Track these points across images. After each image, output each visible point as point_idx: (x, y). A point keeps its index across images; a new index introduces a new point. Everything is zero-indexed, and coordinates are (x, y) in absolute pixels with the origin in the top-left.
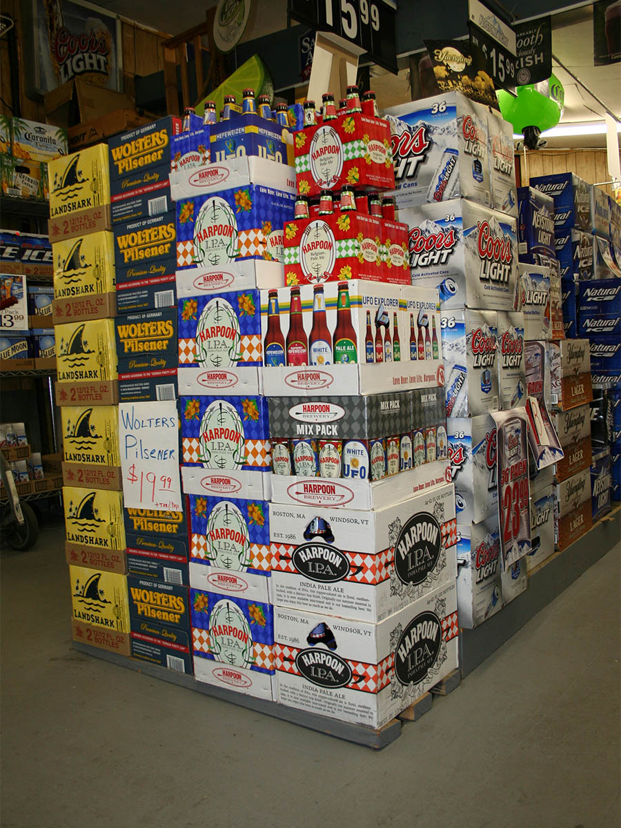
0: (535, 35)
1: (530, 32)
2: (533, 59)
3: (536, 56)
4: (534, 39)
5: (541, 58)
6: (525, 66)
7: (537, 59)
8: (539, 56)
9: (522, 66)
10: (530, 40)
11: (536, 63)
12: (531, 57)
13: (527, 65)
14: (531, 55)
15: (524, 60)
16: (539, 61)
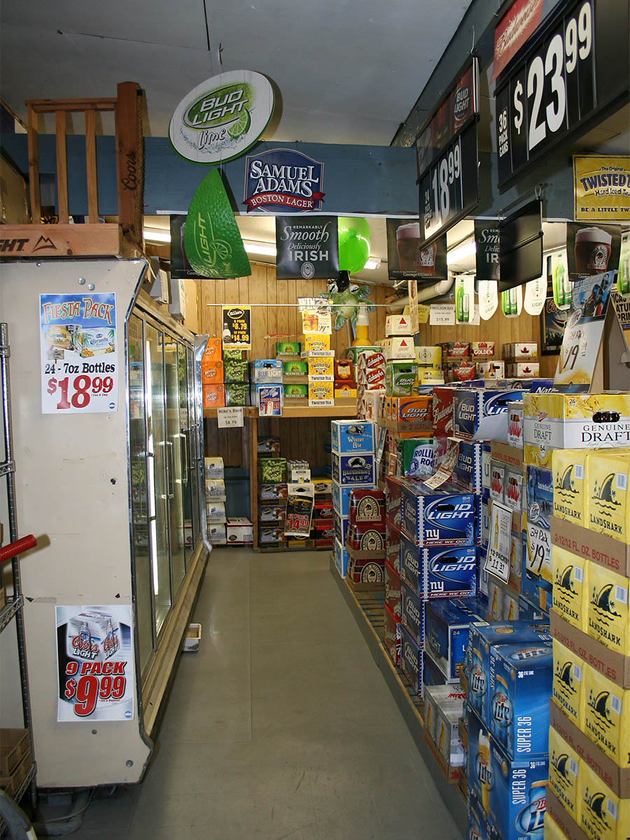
0: (321, 231)
1: (316, 227)
2: (318, 255)
3: (321, 252)
4: (320, 235)
5: (326, 255)
6: (309, 260)
7: (321, 256)
8: (324, 253)
9: (307, 260)
10: (316, 234)
11: (321, 260)
12: (316, 252)
13: (311, 259)
14: (316, 250)
15: (309, 254)
16: (324, 258)
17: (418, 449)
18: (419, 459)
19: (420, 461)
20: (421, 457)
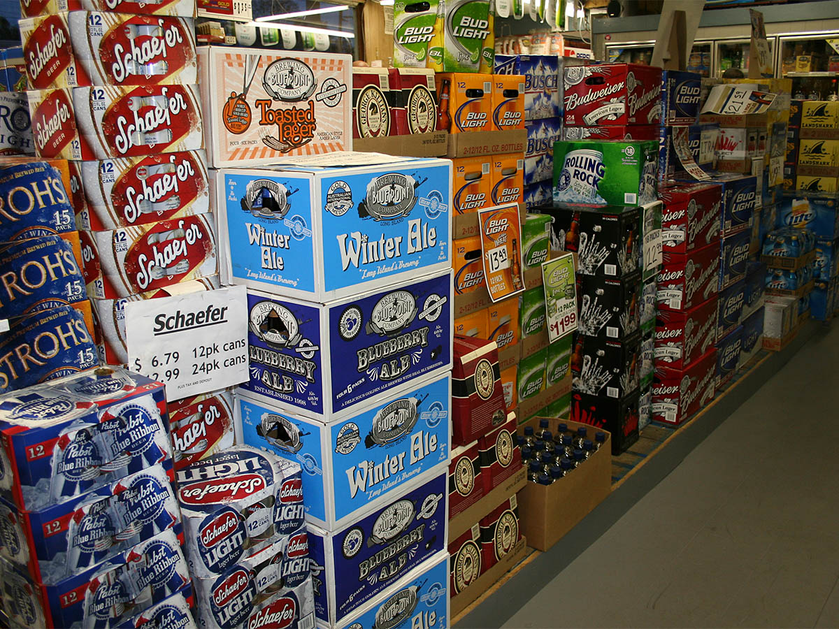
17: (573, 154)
18: (571, 170)
19: (572, 175)
20: (574, 168)
